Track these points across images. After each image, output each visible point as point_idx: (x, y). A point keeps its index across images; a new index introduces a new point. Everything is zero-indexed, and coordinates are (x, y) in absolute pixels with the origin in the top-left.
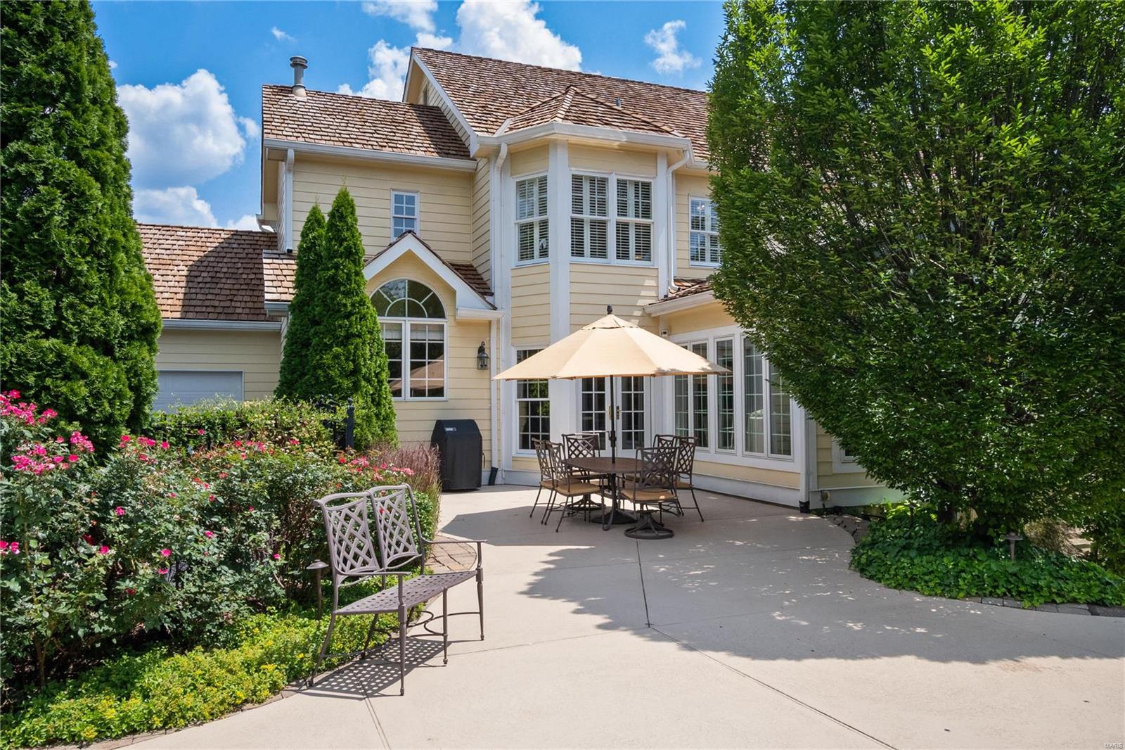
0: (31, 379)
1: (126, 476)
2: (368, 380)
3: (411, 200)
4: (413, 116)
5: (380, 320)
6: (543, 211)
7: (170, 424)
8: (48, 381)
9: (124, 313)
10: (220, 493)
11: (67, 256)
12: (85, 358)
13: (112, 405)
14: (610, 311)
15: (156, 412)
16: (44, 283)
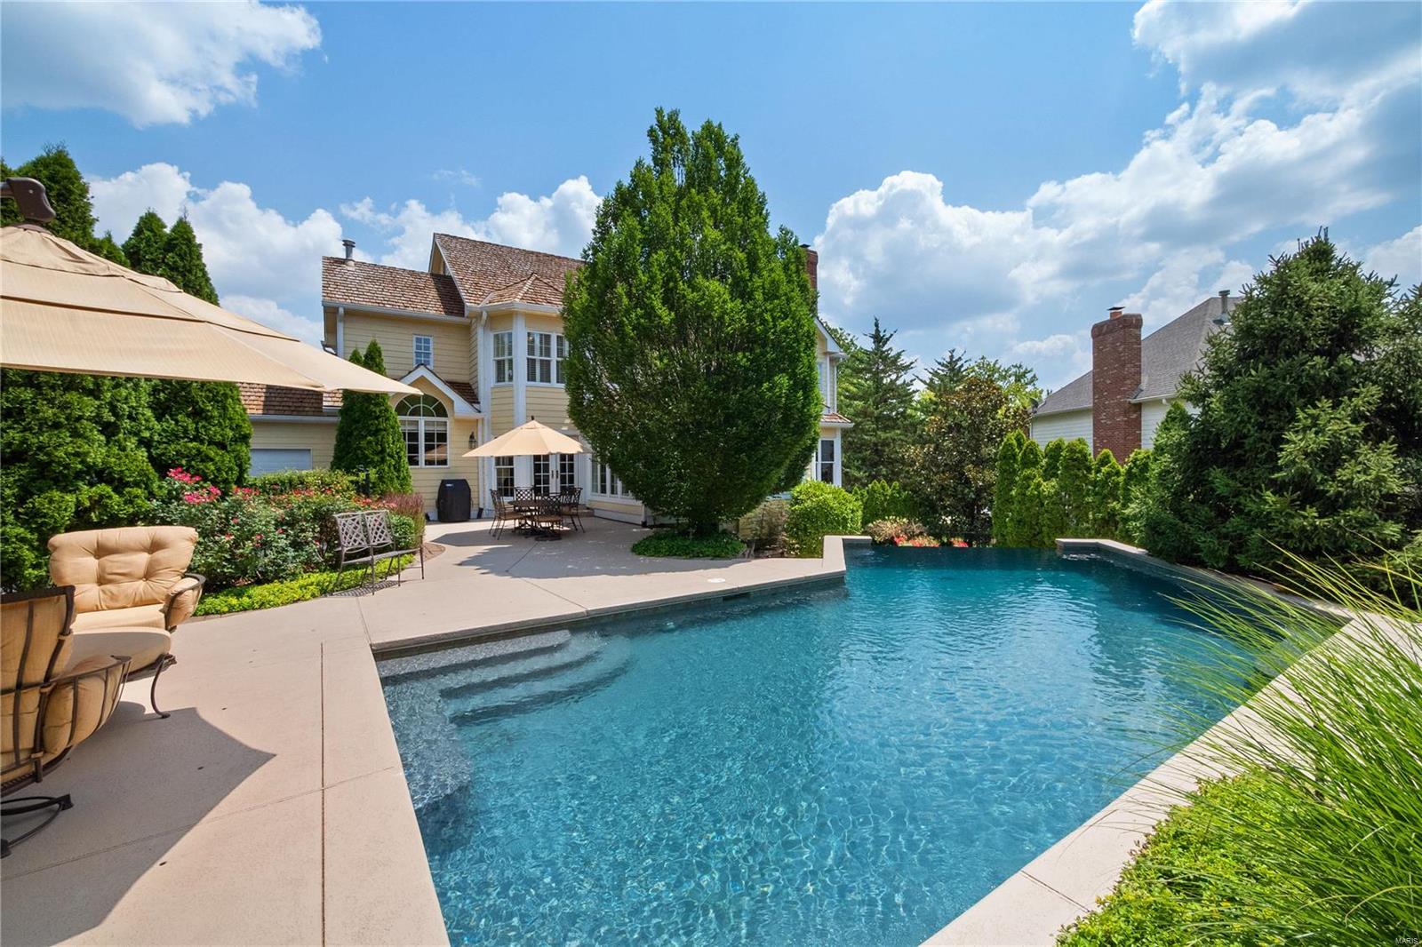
0: (184, 462)
1: (238, 505)
2: (392, 457)
3: (427, 341)
4: (431, 284)
5: (400, 418)
6: (510, 354)
7: (259, 483)
8: (193, 463)
9: (232, 429)
10: (287, 515)
11: (200, 403)
12: (212, 452)
13: (227, 473)
14: (533, 419)
15: (250, 477)
16: (188, 416)
